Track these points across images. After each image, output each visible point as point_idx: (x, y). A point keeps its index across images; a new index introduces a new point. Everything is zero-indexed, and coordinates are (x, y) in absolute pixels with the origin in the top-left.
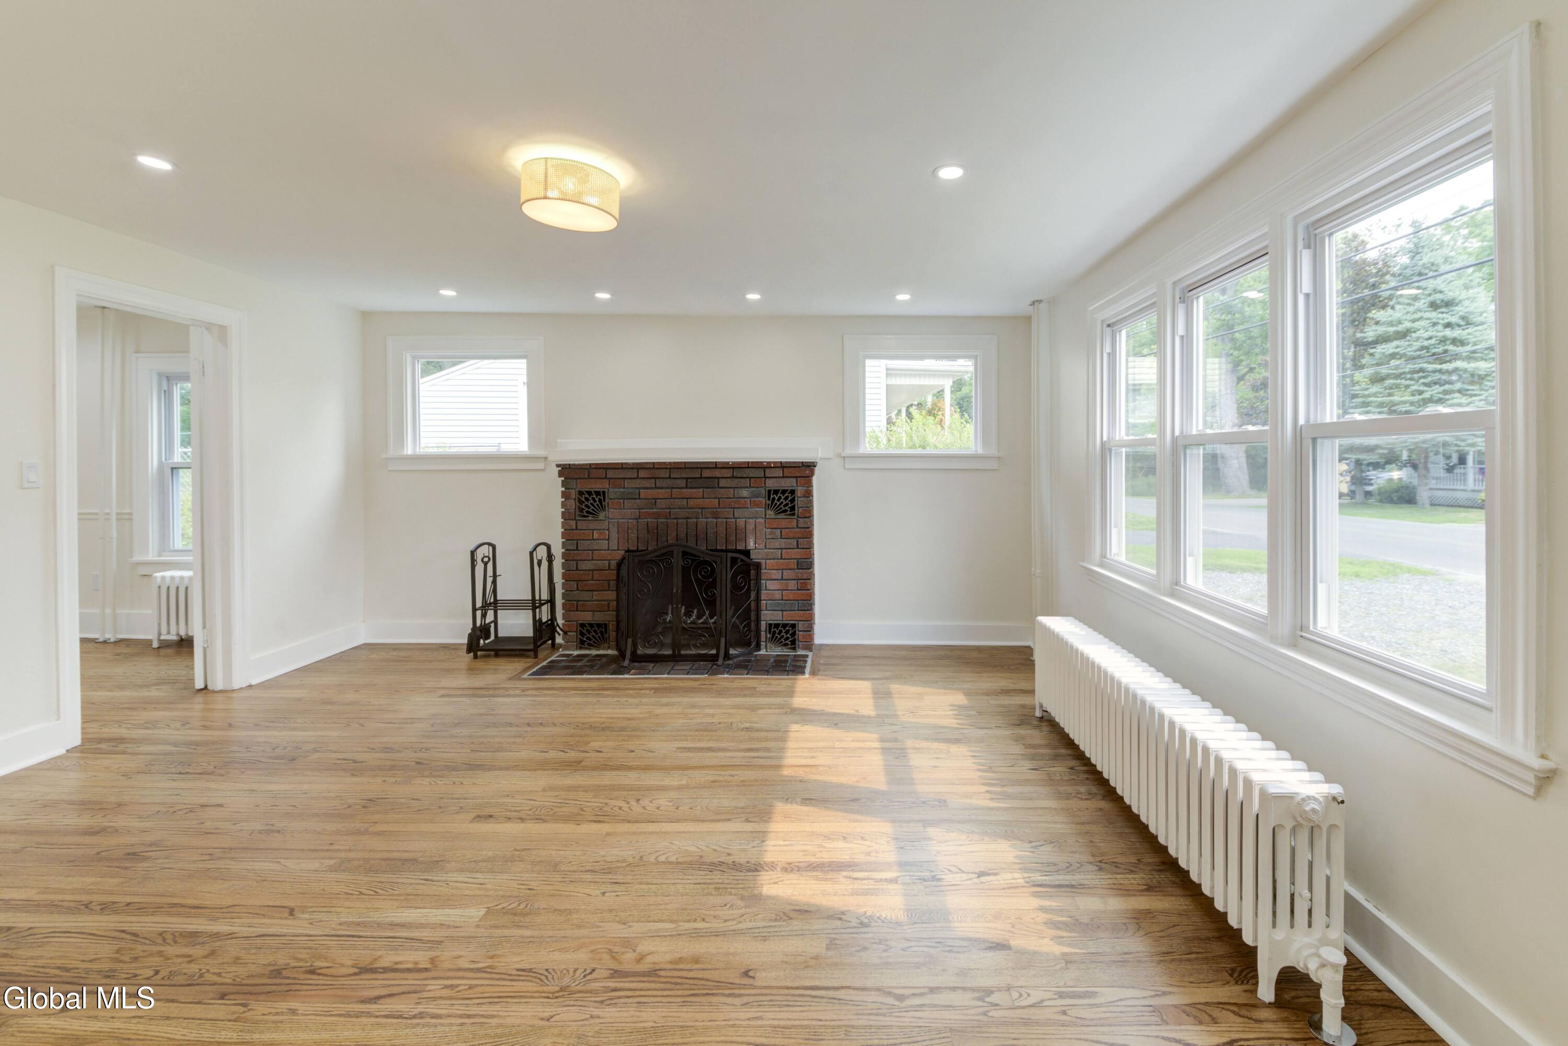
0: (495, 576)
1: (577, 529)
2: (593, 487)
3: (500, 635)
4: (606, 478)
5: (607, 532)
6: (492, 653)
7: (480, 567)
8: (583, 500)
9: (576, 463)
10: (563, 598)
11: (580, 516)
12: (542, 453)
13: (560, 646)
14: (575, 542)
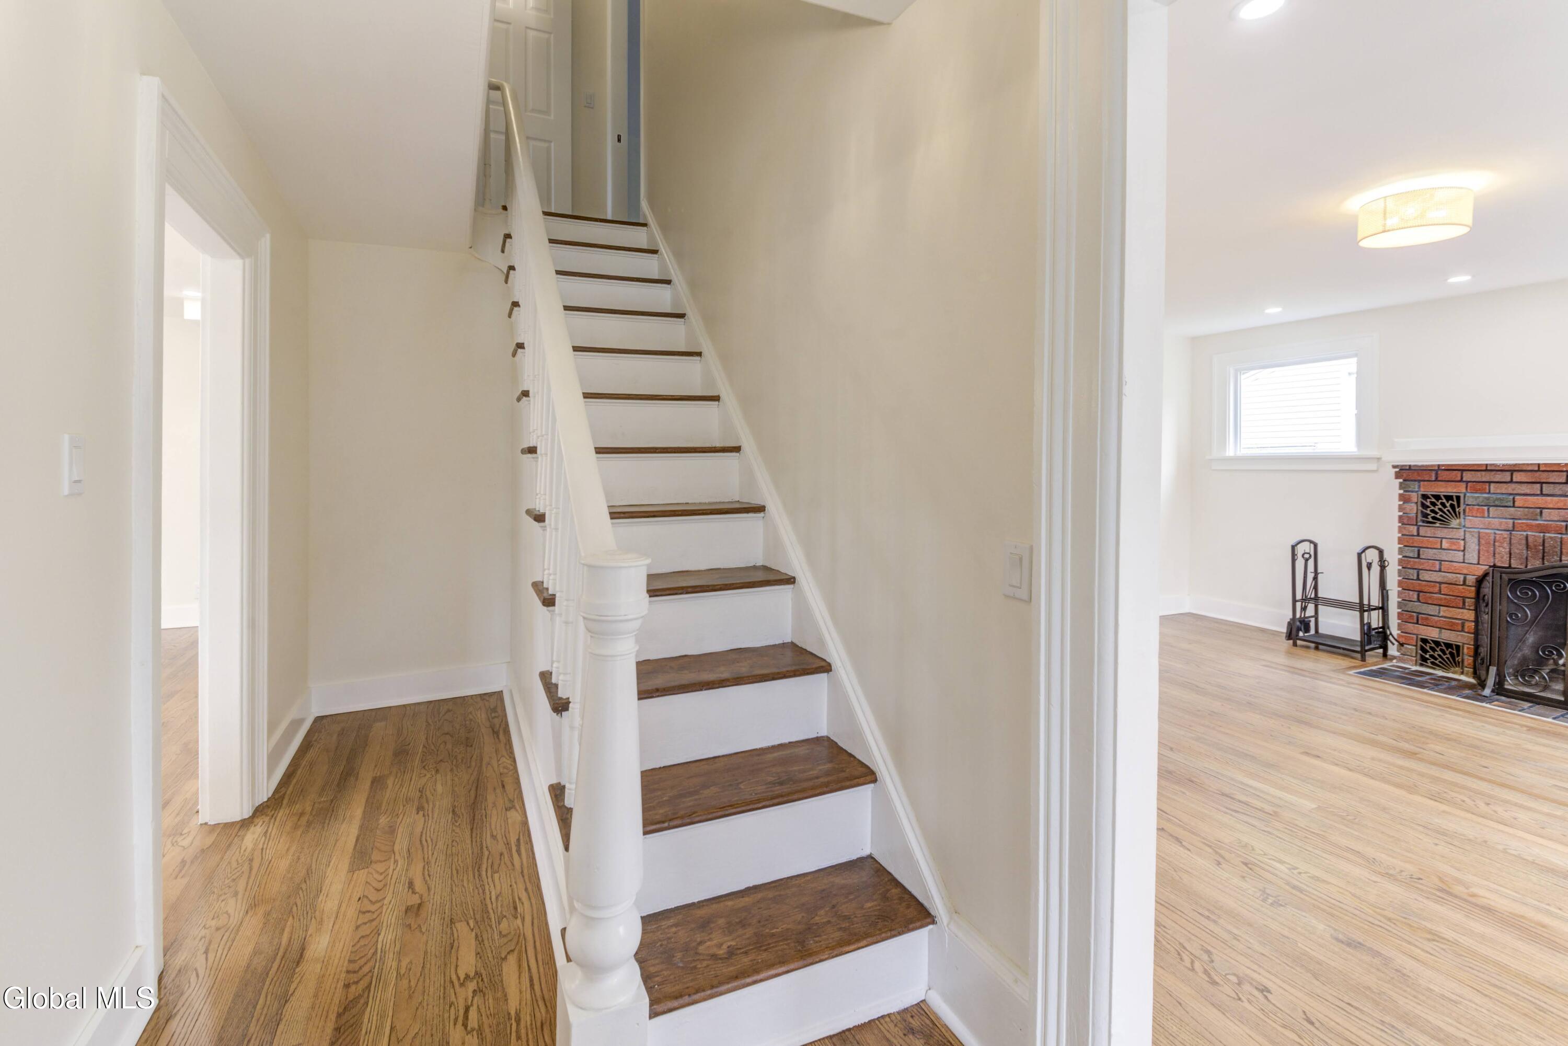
0: (1316, 573)
1: (1418, 535)
2: (1442, 490)
3: (1321, 631)
4: (1461, 481)
5: (1462, 542)
6: (1313, 645)
7: (1300, 563)
8: (1428, 504)
9: (1420, 464)
10: (1399, 607)
11: (1423, 522)
12: (1374, 453)
13: (1394, 658)
14: (1416, 549)
